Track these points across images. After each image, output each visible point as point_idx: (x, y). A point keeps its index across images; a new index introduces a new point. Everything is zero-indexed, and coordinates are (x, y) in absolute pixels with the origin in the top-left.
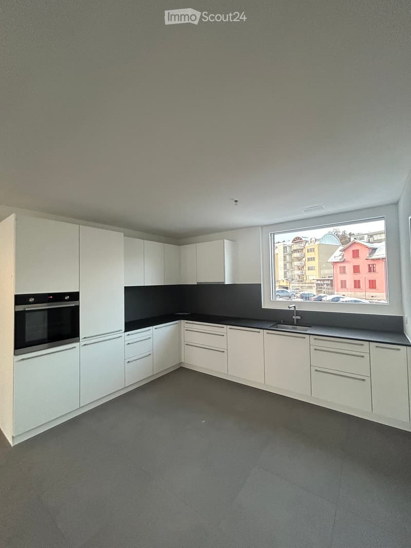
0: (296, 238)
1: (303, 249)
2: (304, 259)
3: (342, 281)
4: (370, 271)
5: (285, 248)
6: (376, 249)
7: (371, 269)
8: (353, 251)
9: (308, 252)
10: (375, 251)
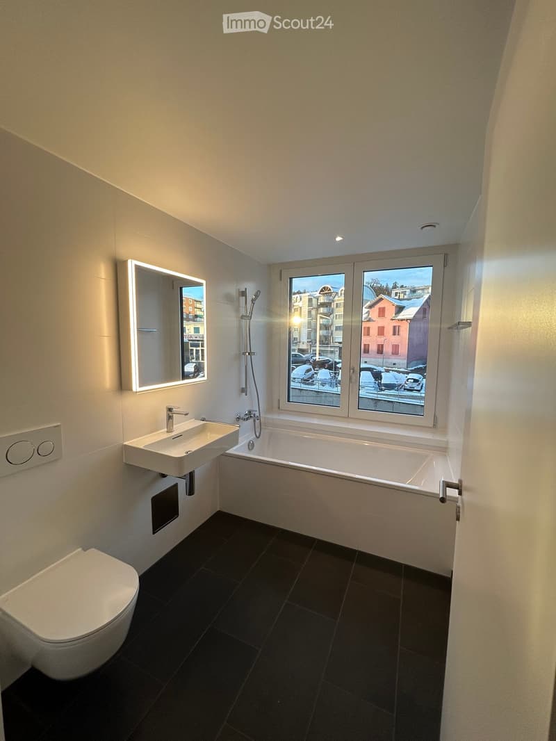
0: (324, 288)
1: (331, 303)
2: (332, 316)
3: (365, 345)
4: (394, 334)
5: (310, 300)
6: (404, 307)
7: (396, 331)
8: (380, 309)
9: (337, 307)
10: (402, 310)
